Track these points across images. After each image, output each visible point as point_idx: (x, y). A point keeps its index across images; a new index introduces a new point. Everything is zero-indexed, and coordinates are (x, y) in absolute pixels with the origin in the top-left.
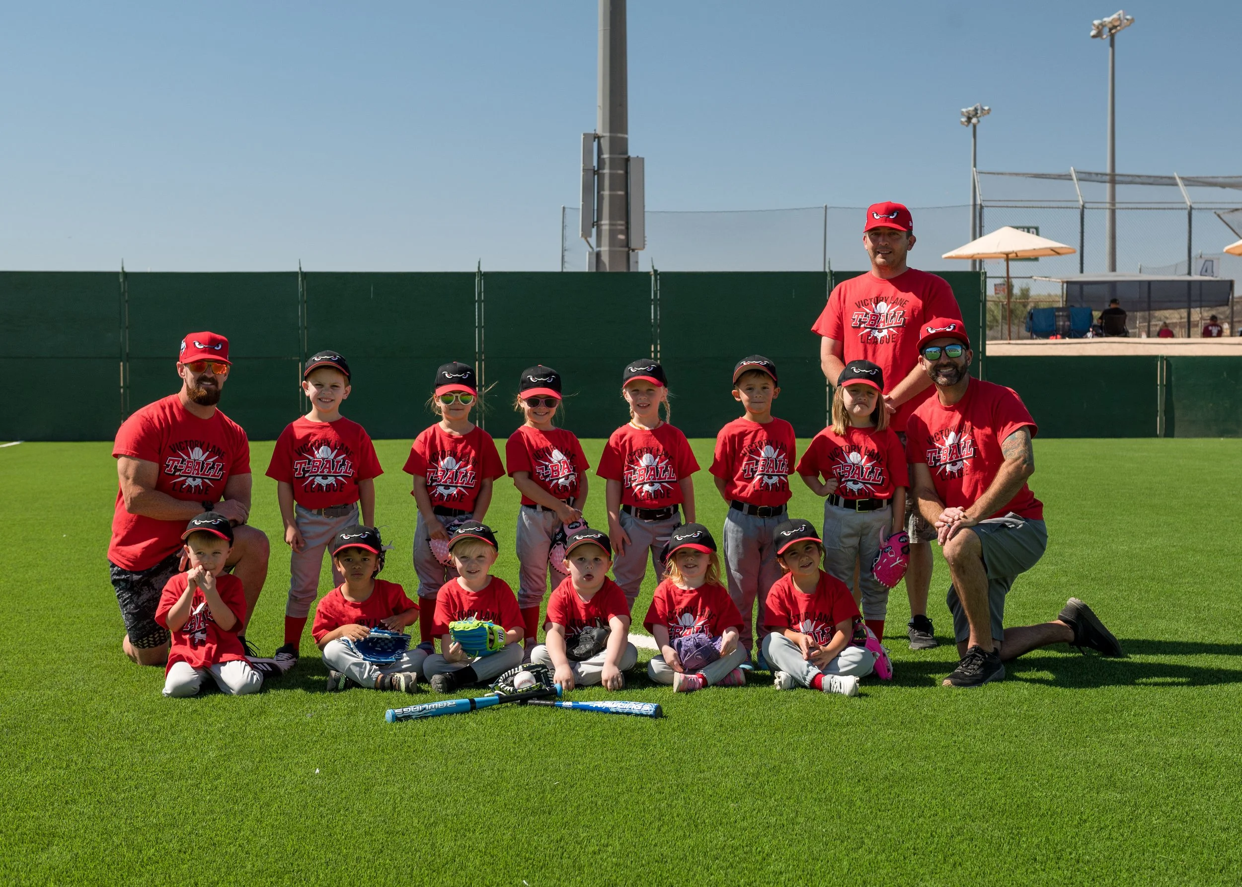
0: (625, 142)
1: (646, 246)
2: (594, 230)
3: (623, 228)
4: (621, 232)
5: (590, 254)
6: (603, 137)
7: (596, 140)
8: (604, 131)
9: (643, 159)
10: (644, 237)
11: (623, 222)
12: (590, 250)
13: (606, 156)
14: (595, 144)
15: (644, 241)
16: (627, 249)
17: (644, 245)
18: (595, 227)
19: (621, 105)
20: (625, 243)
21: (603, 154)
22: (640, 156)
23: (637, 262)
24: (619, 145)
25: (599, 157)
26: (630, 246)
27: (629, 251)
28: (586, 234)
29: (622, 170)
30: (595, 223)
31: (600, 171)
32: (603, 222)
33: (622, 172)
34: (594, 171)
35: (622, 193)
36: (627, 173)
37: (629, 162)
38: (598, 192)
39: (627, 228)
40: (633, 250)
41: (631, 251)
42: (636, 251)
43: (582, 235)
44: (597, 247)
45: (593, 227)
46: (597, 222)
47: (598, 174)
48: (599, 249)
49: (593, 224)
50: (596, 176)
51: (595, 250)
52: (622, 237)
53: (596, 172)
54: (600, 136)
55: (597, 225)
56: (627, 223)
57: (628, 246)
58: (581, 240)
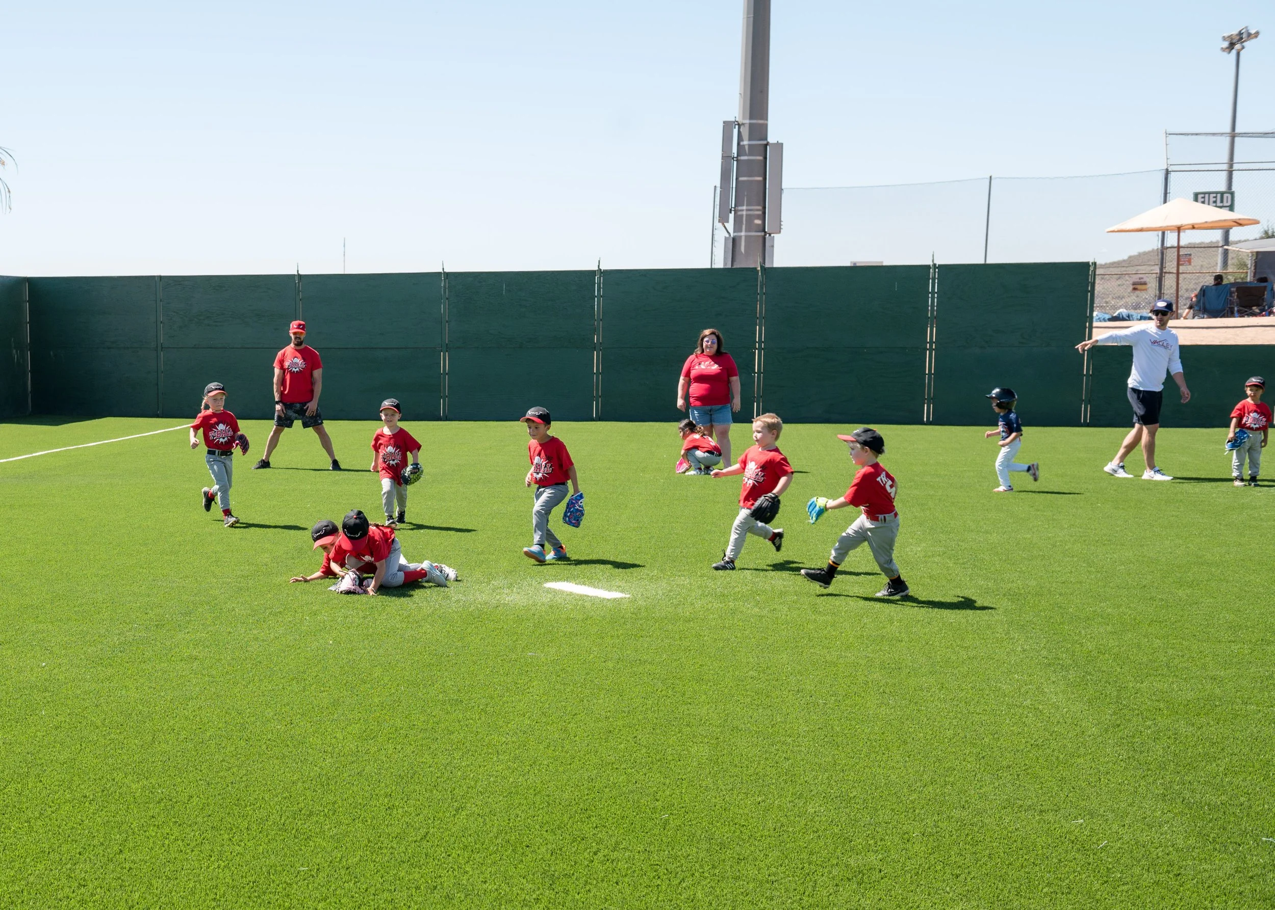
0: (765, 127)
1: (782, 230)
2: (732, 216)
3: (760, 213)
4: (758, 217)
5: (726, 239)
6: (743, 124)
7: (737, 127)
8: (744, 118)
9: (782, 144)
10: (781, 221)
11: (760, 208)
12: (727, 236)
13: (745, 142)
14: (736, 131)
15: (781, 225)
16: (763, 234)
17: (780, 229)
18: (733, 212)
19: (762, 92)
20: (761, 228)
21: (743, 141)
22: (779, 142)
23: (773, 246)
24: (759, 131)
25: (738, 144)
26: (766, 230)
27: (765, 235)
28: (723, 219)
29: (760, 156)
30: (733, 209)
31: (739, 158)
32: (740, 208)
33: (761, 158)
34: (733, 158)
35: (760, 179)
36: (765, 158)
37: (768, 147)
38: (737, 179)
39: (764, 213)
40: (770, 235)
41: (768, 235)
42: (772, 235)
43: (719, 222)
44: (734, 232)
45: (731, 213)
46: (734, 208)
47: (737, 160)
48: (736, 234)
49: (731, 210)
50: (735, 163)
51: (732, 236)
52: (758, 222)
53: (735, 159)
54: (740, 123)
55: (735, 210)
56: (764, 208)
57: (764, 230)
58: (719, 225)
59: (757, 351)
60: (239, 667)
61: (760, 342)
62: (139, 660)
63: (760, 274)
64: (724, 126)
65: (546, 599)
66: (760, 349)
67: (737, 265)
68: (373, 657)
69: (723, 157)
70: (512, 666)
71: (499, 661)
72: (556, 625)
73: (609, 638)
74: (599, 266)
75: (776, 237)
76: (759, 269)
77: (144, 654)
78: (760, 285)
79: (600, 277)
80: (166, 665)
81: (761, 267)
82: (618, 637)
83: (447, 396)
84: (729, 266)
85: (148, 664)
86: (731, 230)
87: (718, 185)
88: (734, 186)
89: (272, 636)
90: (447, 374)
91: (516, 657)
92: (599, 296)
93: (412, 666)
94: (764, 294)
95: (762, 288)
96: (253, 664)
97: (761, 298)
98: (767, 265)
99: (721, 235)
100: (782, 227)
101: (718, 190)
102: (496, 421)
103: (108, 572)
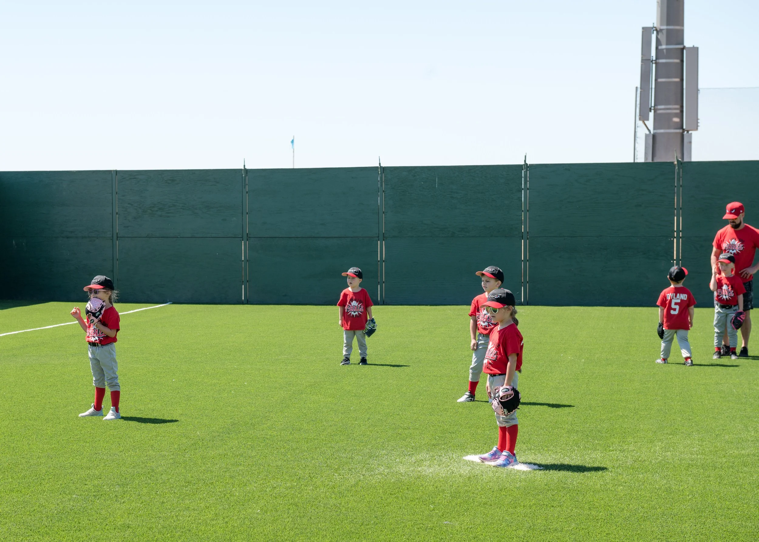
0: (681, 32)
1: (699, 128)
2: (651, 115)
3: (678, 111)
4: (676, 115)
5: (646, 135)
6: (661, 30)
7: (655, 32)
8: (662, 24)
9: (697, 48)
10: (698, 119)
11: (678, 107)
12: (648, 132)
13: (664, 47)
14: (654, 37)
15: (698, 123)
16: (681, 131)
17: (697, 126)
18: (653, 111)
19: (677, 1)
20: (679, 126)
21: (661, 45)
22: (695, 46)
23: (690, 142)
24: (676, 36)
25: (657, 48)
26: (684, 127)
27: (683, 132)
28: (643, 117)
29: (677, 59)
30: (652, 108)
31: (658, 61)
32: (659, 107)
33: (678, 61)
34: (652, 61)
35: (678, 80)
36: (682, 61)
37: (685, 51)
38: (656, 80)
39: (682, 111)
40: (688, 131)
41: (686, 132)
42: (690, 132)
43: (640, 119)
44: (654, 129)
45: (651, 111)
46: (654, 107)
47: (656, 63)
48: (655, 131)
49: (651, 109)
50: (654, 65)
51: (652, 132)
52: (676, 120)
53: (654, 62)
54: (658, 30)
55: (654, 109)
56: (682, 107)
57: (682, 127)
58: (639, 123)
59: (675, 240)
60: (169, 535)
61: (678, 231)
62: (74, 529)
63: (677, 168)
64: (643, 32)
65: (465, 471)
66: (678, 238)
67: (656, 160)
68: (296, 525)
69: (643, 60)
70: (428, 533)
71: (416, 529)
72: (472, 495)
73: (522, 507)
74: (525, 161)
75: (694, 133)
76: (676, 163)
77: (79, 523)
78: (677, 178)
79: (526, 171)
80: (100, 533)
81: (678, 161)
82: (530, 507)
83: (384, 282)
84: (650, 160)
85: (83, 532)
86: (651, 127)
87: (639, 86)
88: (653, 86)
89: (202, 505)
90: (384, 261)
91: (432, 525)
92: (526, 189)
93: (333, 534)
94: (681, 186)
95: (679, 180)
96: (182, 532)
97: (678, 190)
98: (686, 160)
99: (642, 132)
100: (699, 124)
101: (639, 90)
102: (431, 305)
103: (53, 446)
